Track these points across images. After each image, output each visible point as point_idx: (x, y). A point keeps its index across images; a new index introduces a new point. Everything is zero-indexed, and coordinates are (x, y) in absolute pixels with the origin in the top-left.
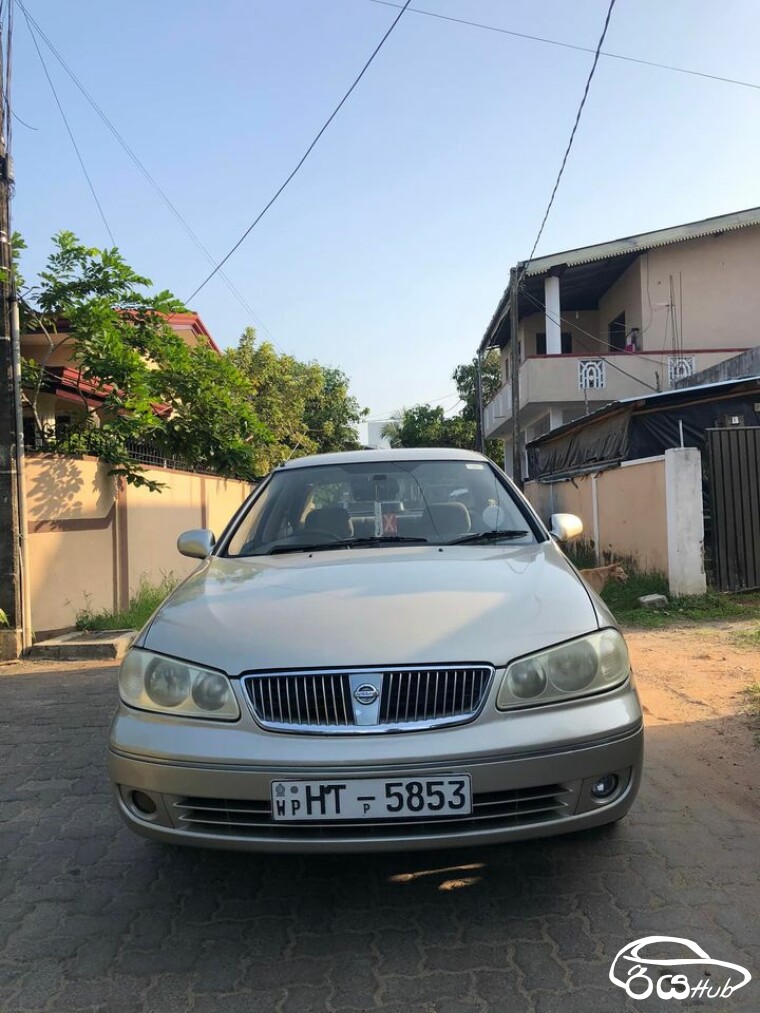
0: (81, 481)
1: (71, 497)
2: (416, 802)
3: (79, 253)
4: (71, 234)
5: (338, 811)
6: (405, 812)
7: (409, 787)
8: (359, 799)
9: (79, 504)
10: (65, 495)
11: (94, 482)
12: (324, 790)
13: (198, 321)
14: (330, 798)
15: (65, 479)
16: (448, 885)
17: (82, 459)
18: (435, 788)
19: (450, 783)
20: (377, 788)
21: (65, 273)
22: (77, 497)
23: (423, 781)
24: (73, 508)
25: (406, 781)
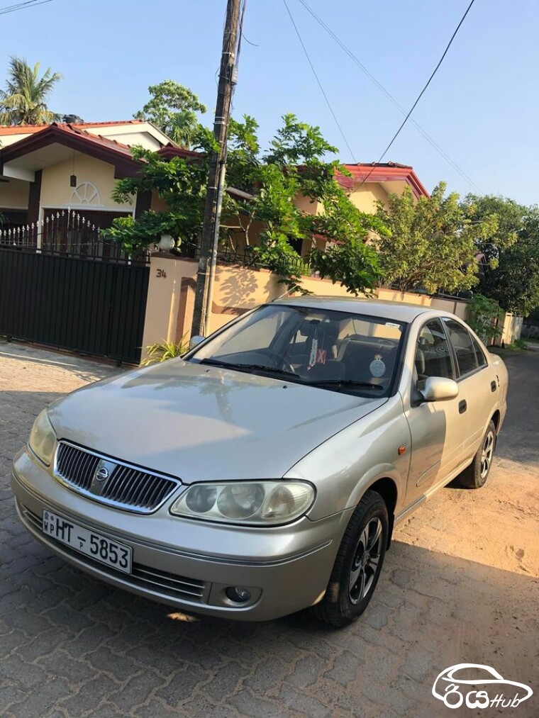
0: (256, 286)
1: (248, 295)
2: (104, 554)
3: (296, 129)
4: (294, 116)
5: (69, 541)
6: (98, 556)
7: (102, 542)
8: (79, 538)
9: (253, 300)
10: (244, 294)
11: (265, 287)
12: (65, 525)
13: (412, 173)
14: (66, 530)
15: (246, 283)
16: (174, 616)
17: (259, 271)
18: (114, 549)
19: (121, 549)
20: (87, 535)
21: (285, 142)
22: (252, 295)
23: (109, 542)
24: (248, 302)
25: (101, 538)
